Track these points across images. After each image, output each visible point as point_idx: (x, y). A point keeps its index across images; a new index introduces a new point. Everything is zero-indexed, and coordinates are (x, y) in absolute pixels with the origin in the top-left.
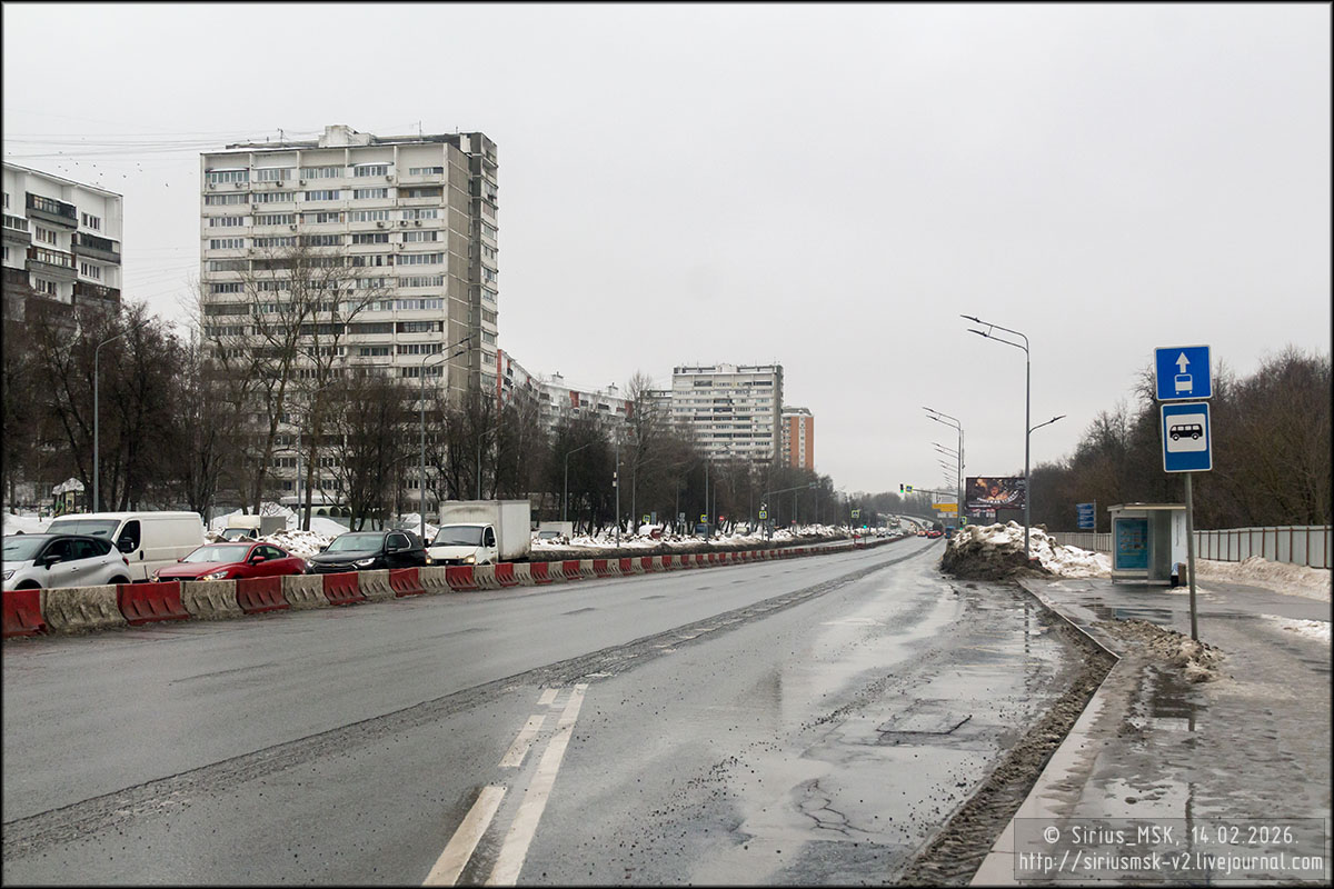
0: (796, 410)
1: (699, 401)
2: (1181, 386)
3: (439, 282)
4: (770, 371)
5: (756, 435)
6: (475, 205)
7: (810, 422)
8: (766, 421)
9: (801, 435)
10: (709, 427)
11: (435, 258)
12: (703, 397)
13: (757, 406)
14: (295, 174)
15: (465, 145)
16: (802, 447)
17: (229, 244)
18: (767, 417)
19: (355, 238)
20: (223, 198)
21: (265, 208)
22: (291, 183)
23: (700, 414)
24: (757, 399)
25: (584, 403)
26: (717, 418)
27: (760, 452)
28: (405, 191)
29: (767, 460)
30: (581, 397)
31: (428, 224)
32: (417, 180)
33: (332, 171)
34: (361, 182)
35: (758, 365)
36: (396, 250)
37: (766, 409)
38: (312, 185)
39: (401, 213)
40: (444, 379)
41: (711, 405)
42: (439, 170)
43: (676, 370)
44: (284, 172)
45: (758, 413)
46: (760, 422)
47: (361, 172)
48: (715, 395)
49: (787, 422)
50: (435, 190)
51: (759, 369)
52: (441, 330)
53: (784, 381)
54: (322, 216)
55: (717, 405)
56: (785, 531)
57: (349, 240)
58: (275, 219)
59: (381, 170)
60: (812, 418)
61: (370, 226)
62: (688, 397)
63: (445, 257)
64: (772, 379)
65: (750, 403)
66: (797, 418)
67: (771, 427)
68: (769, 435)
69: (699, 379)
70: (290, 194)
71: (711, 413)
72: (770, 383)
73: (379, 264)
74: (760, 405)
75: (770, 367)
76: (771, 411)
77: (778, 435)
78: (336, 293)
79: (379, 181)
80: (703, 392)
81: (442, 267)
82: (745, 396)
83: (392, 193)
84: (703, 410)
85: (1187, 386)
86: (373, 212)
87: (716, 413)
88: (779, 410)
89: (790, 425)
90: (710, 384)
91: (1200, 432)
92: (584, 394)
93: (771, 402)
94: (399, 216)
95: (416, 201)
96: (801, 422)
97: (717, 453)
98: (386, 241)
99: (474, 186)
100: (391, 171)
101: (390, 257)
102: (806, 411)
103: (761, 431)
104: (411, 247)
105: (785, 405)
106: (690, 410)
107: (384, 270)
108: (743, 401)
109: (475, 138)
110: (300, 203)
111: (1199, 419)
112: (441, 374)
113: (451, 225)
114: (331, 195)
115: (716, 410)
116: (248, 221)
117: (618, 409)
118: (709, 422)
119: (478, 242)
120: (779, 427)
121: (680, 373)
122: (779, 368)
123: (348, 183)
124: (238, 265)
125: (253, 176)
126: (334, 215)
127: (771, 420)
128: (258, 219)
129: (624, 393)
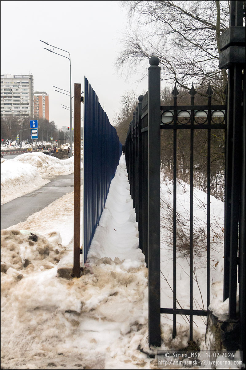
0: (41, 93)
2: (34, 126)
5: (23, 104)
7: (47, 98)
8: (26, 98)
9: (43, 103)
13: (22, 92)
16: (44, 109)
18: (27, 96)
24: (22, 89)
26: (6, 97)
27: (25, 111)
29: (28, 115)
35: (23, 75)
37: (26, 93)
45: (23, 95)
46: (24, 99)
48: (4, 87)
49: (37, 98)
51: (23, 76)
53: (34, 81)
55: (5, 91)
56: (29, 144)
64: (29, 81)
65: (20, 90)
66: (42, 96)
67: (29, 101)
68: (28, 104)
71: (3, 95)
72: (28, 83)
74: (24, 91)
75: (28, 76)
76: (29, 94)
77: (32, 104)
82: (17, 88)
85: (35, 126)
87: (5, 95)
88: (32, 94)
89: (38, 99)
91: (36, 133)
93: (28, 91)
96: (43, 98)
102: (45, 93)
103: (24, 102)
105: (34, 91)
108: (17, 90)
111: (36, 131)
115: (5, 93)
118: (2, 99)
120: (32, 101)
122: (32, 76)
127: (29, 98)
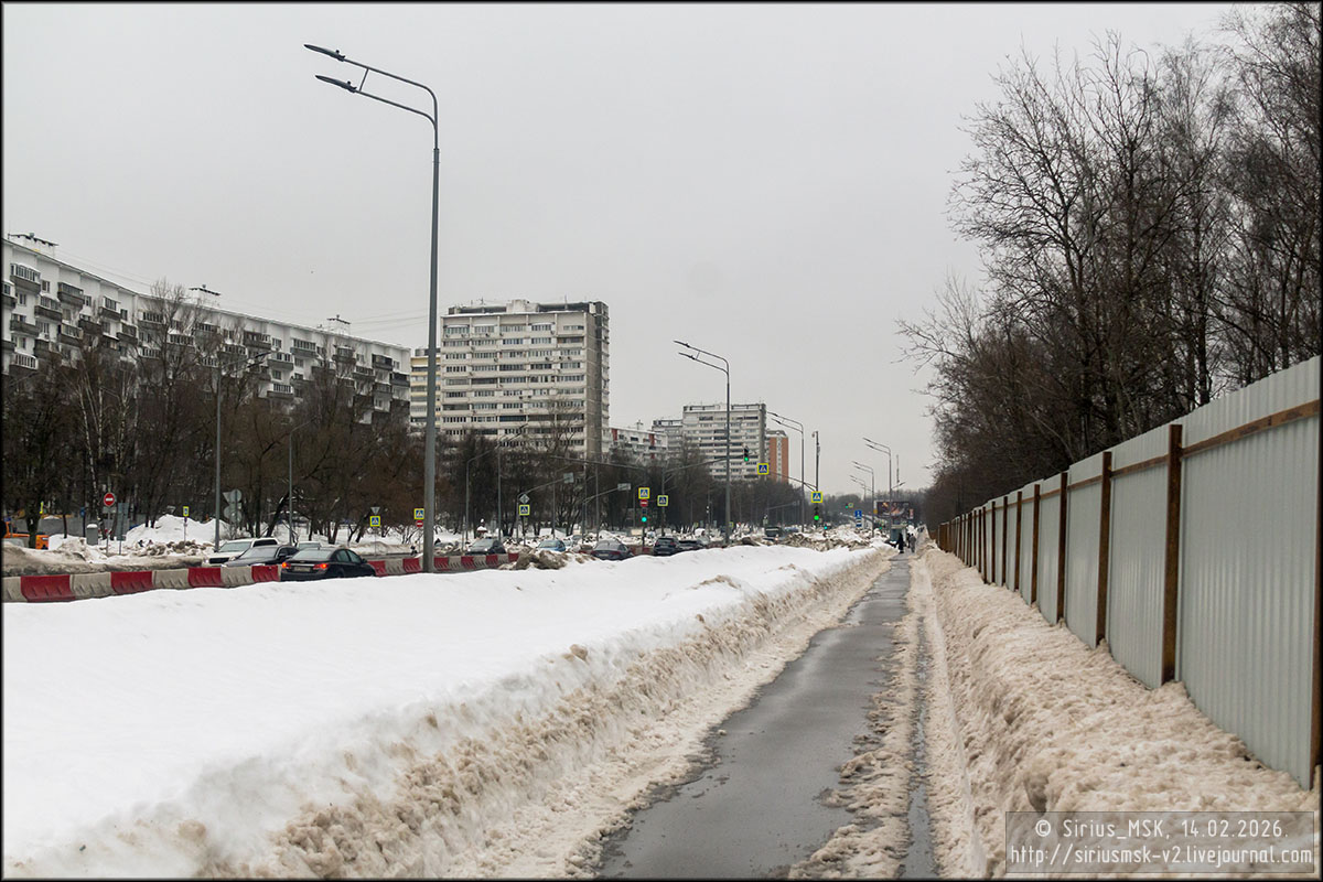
0: (775, 433)
1: (704, 432)
3: (581, 391)
4: (756, 408)
6: (598, 344)
7: (785, 441)
9: (778, 452)
10: (711, 451)
11: (580, 378)
12: (707, 429)
13: (747, 435)
14: (497, 329)
15: (592, 309)
16: (779, 462)
17: (457, 369)
18: (754, 443)
19: (532, 367)
20: (454, 343)
21: (478, 349)
22: (495, 334)
23: (704, 441)
24: (747, 430)
25: (621, 437)
26: (716, 445)
27: (751, 470)
28: (561, 339)
30: (619, 433)
31: (575, 358)
32: (569, 333)
33: (519, 327)
34: (535, 334)
35: (747, 404)
36: (557, 373)
37: (754, 437)
38: (507, 335)
39: (559, 352)
40: (585, 447)
41: (712, 434)
42: (581, 328)
43: (685, 408)
44: (491, 329)
45: (748, 440)
47: (535, 328)
48: (715, 427)
49: (769, 442)
50: (579, 339)
51: (748, 406)
52: (583, 418)
53: (767, 415)
54: (513, 354)
55: (717, 435)
57: (529, 367)
58: (486, 355)
59: (548, 327)
60: (787, 439)
61: (541, 359)
62: (694, 428)
63: (585, 377)
64: (758, 414)
65: (742, 433)
66: (775, 439)
67: (758, 451)
69: (703, 415)
70: (494, 341)
71: (712, 441)
72: (756, 418)
73: (546, 381)
74: (750, 434)
75: (756, 405)
76: (758, 439)
78: (521, 398)
79: (547, 334)
80: (706, 425)
81: (583, 383)
82: (737, 428)
83: (554, 341)
84: (706, 438)
86: (542, 352)
87: (717, 441)
89: (772, 444)
90: (711, 418)
92: (621, 430)
93: (758, 432)
94: (559, 354)
95: (567, 345)
96: (778, 442)
97: (717, 470)
98: (550, 367)
99: (598, 334)
100: (553, 328)
101: (553, 377)
102: (782, 432)
104: (565, 372)
105: (767, 430)
106: (697, 438)
107: (549, 384)
108: (737, 431)
109: (599, 305)
110: (500, 346)
112: (583, 444)
113: (588, 359)
114: (518, 341)
115: (715, 438)
116: (468, 356)
117: (645, 440)
118: (711, 448)
119: (600, 365)
120: (763, 450)
121: (688, 410)
122: (764, 406)
123: (528, 335)
124: (462, 381)
125: (472, 330)
126: (520, 353)
128: (475, 355)
129: (647, 428)
